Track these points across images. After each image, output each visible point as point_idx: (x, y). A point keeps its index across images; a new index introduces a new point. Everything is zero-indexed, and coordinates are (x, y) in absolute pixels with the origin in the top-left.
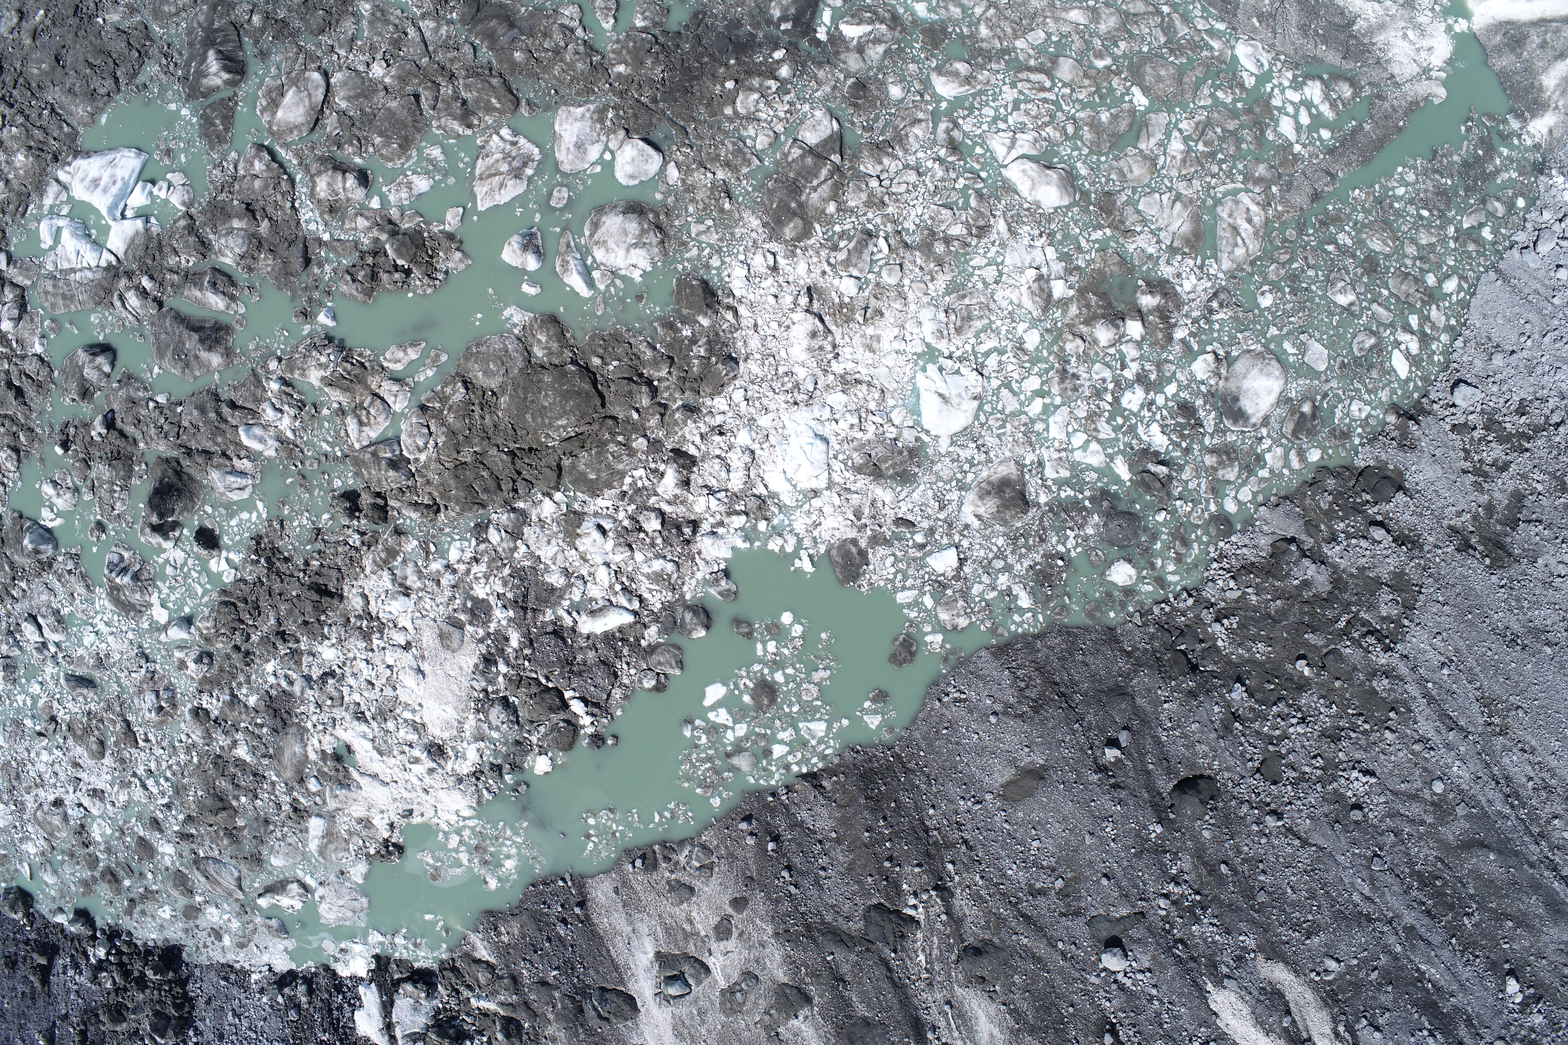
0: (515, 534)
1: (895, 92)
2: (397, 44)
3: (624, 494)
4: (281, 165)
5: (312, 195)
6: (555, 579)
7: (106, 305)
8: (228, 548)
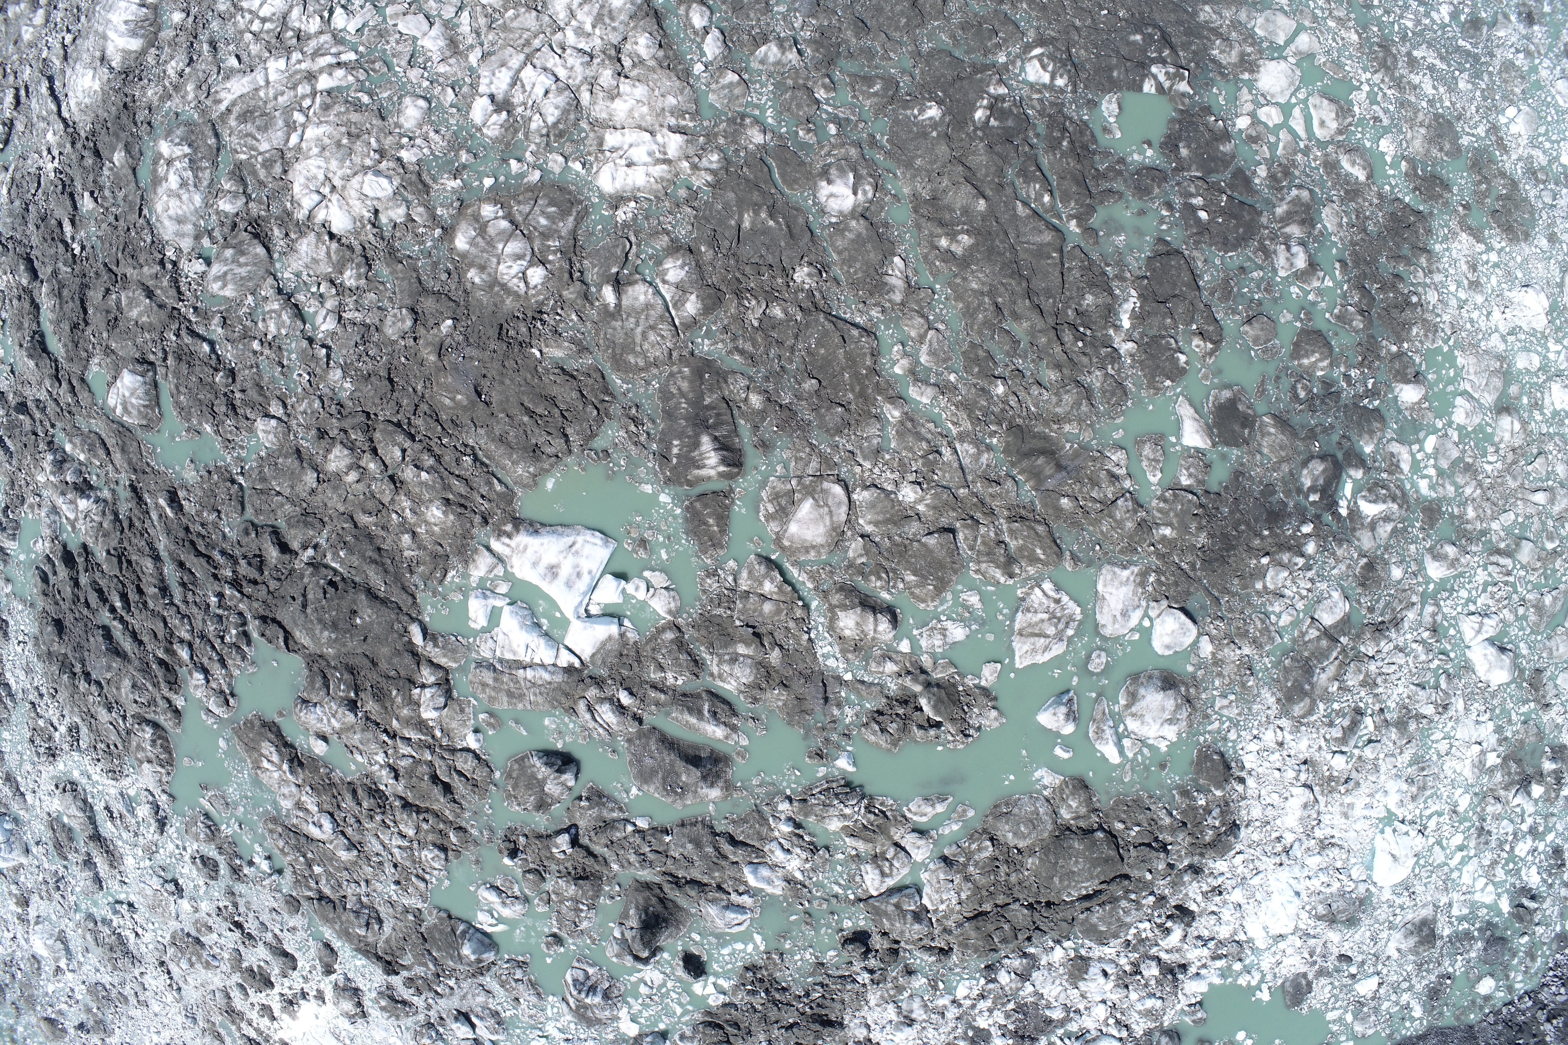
0: (1024, 976)
1: (1397, 573)
2: (932, 467)
3: (1128, 943)
4: (795, 589)
5: (831, 627)
6: (1057, 1014)
7: (566, 711)
8: (717, 975)
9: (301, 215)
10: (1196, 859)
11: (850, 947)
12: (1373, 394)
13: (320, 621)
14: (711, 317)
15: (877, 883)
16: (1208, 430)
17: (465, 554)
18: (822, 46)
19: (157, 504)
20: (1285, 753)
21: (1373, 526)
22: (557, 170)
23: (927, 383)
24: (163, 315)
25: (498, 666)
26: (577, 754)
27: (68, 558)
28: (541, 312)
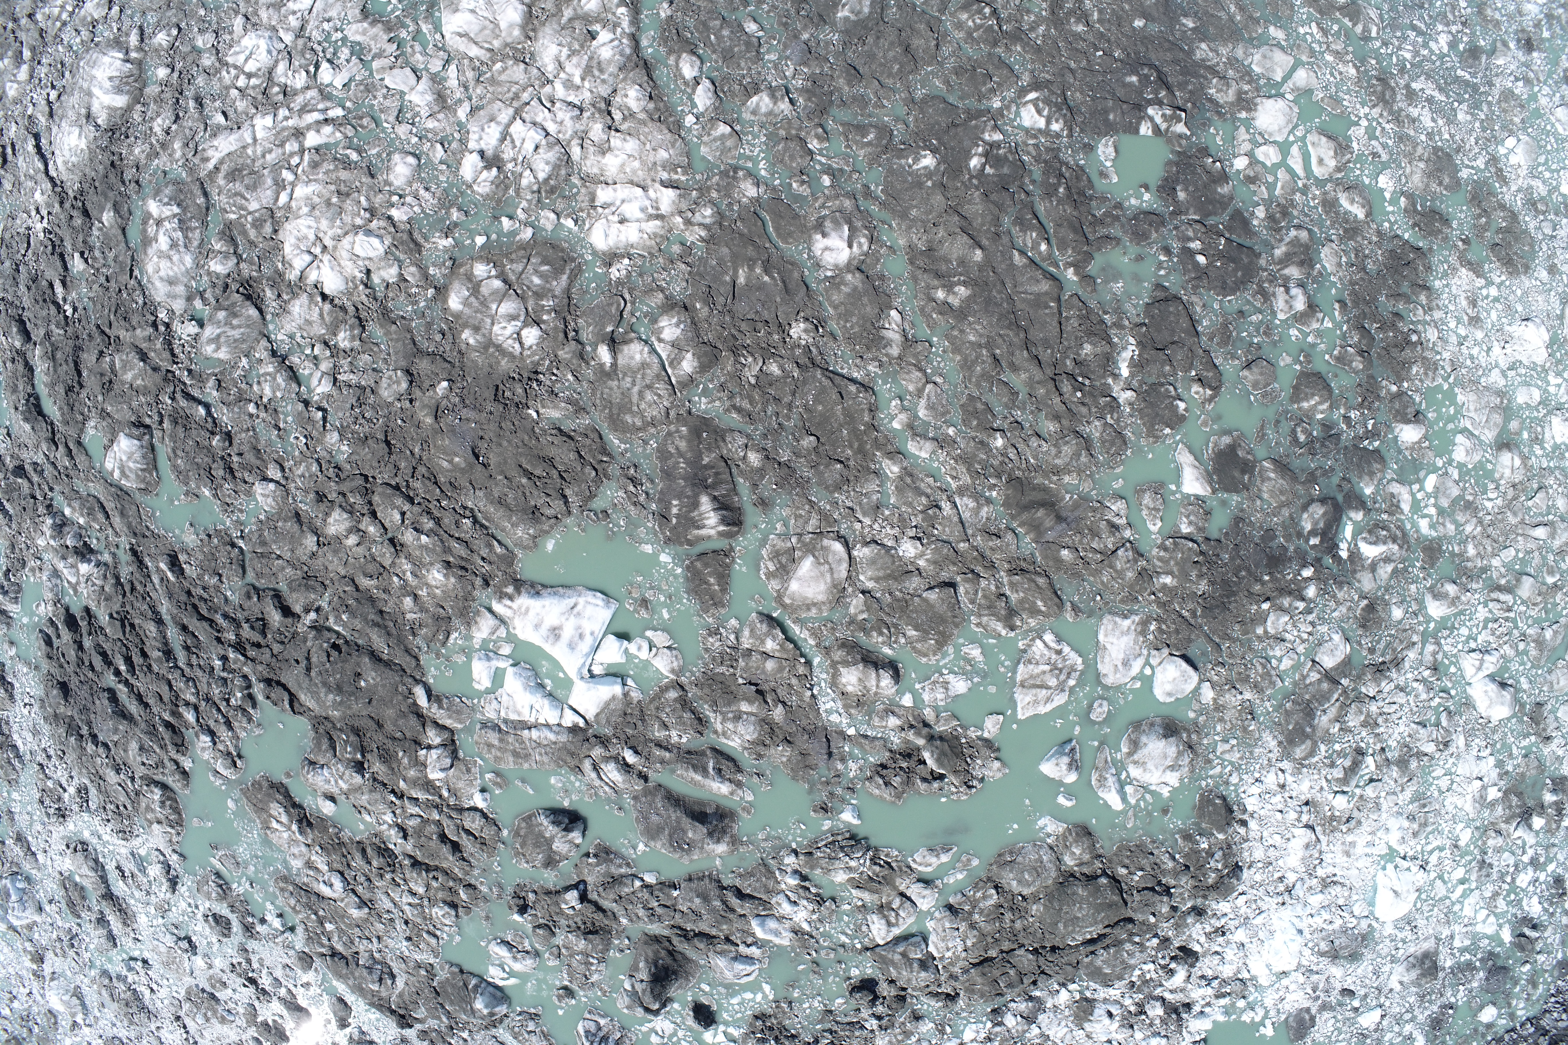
0: (1030, 1019)
1: (1397, 613)
2: (931, 521)
3: (1132, 984)
4: (797, 647)
5: (834, 683)
7: (572, 769)
8: (726, 1024)
9: (292, 276)
10: (1199, 901)
11: (858, 995)
12: (1372, 435)
13: (325, 684)
14: (708, 375)
15: (883, 933)
16: (1208, 477)
17: (468, 616)
18: (815, 95)
19: (158, 568)
20: (1287, 795)
21: (1373, 568)
22: (549, 227)
23: (925, 437)
24: (158, 378)
25: (503, 727)
26: (583, 811)
27: (71, 622)
28: (536, 373)
